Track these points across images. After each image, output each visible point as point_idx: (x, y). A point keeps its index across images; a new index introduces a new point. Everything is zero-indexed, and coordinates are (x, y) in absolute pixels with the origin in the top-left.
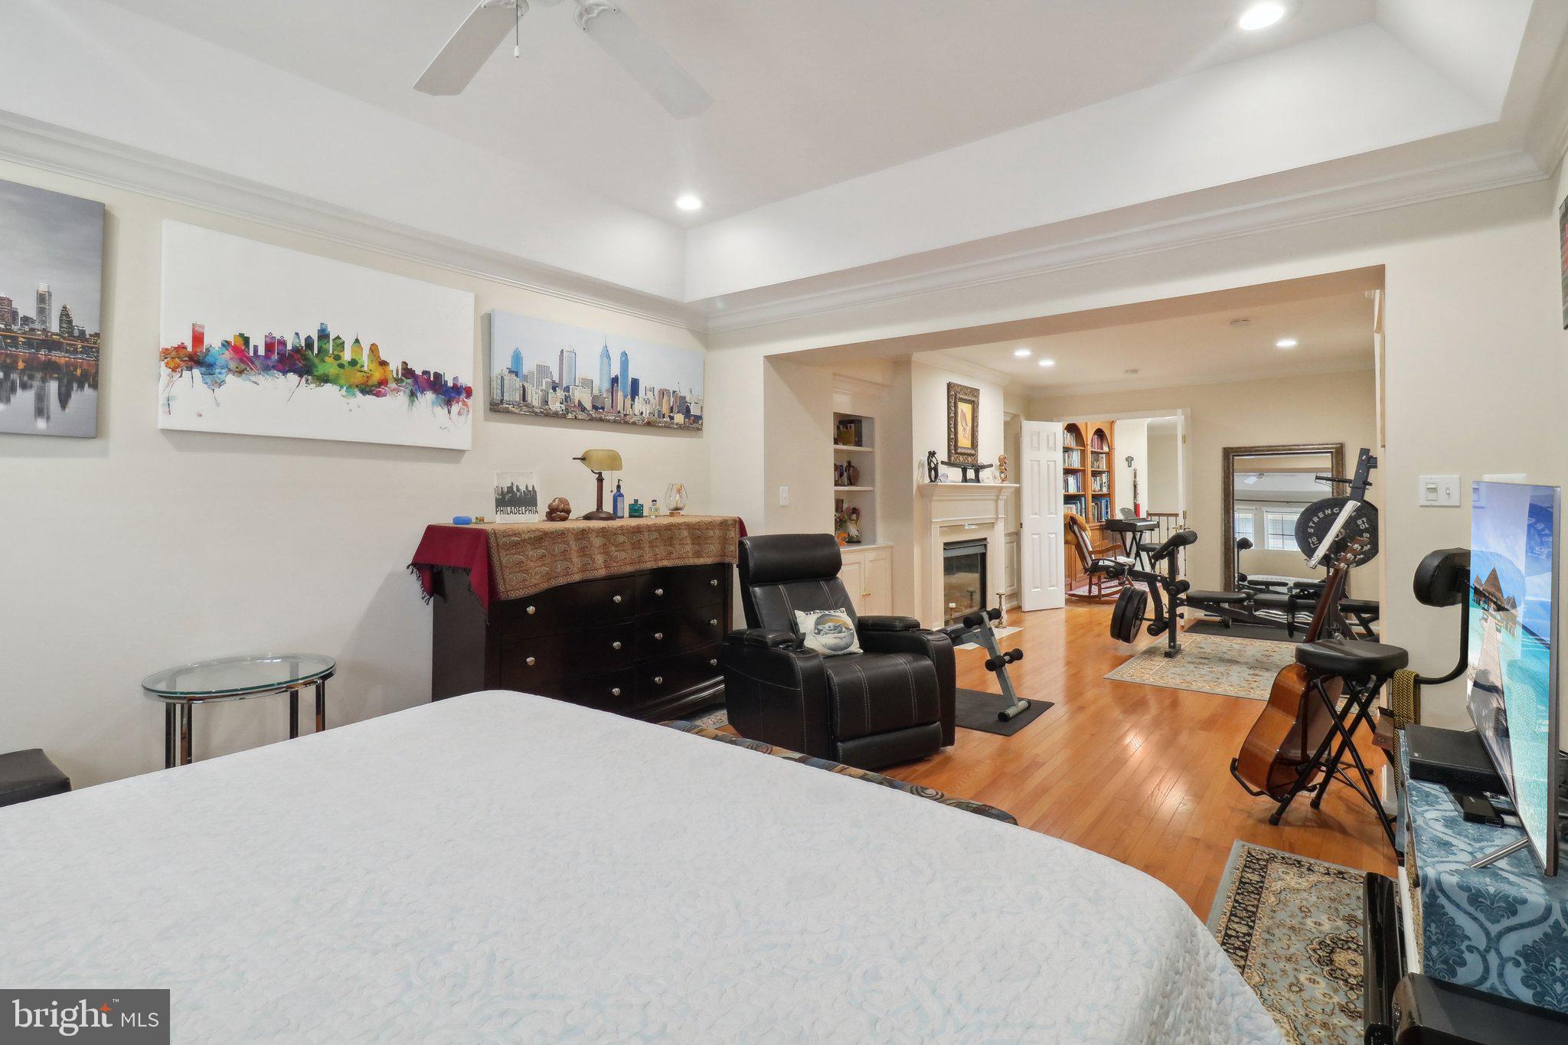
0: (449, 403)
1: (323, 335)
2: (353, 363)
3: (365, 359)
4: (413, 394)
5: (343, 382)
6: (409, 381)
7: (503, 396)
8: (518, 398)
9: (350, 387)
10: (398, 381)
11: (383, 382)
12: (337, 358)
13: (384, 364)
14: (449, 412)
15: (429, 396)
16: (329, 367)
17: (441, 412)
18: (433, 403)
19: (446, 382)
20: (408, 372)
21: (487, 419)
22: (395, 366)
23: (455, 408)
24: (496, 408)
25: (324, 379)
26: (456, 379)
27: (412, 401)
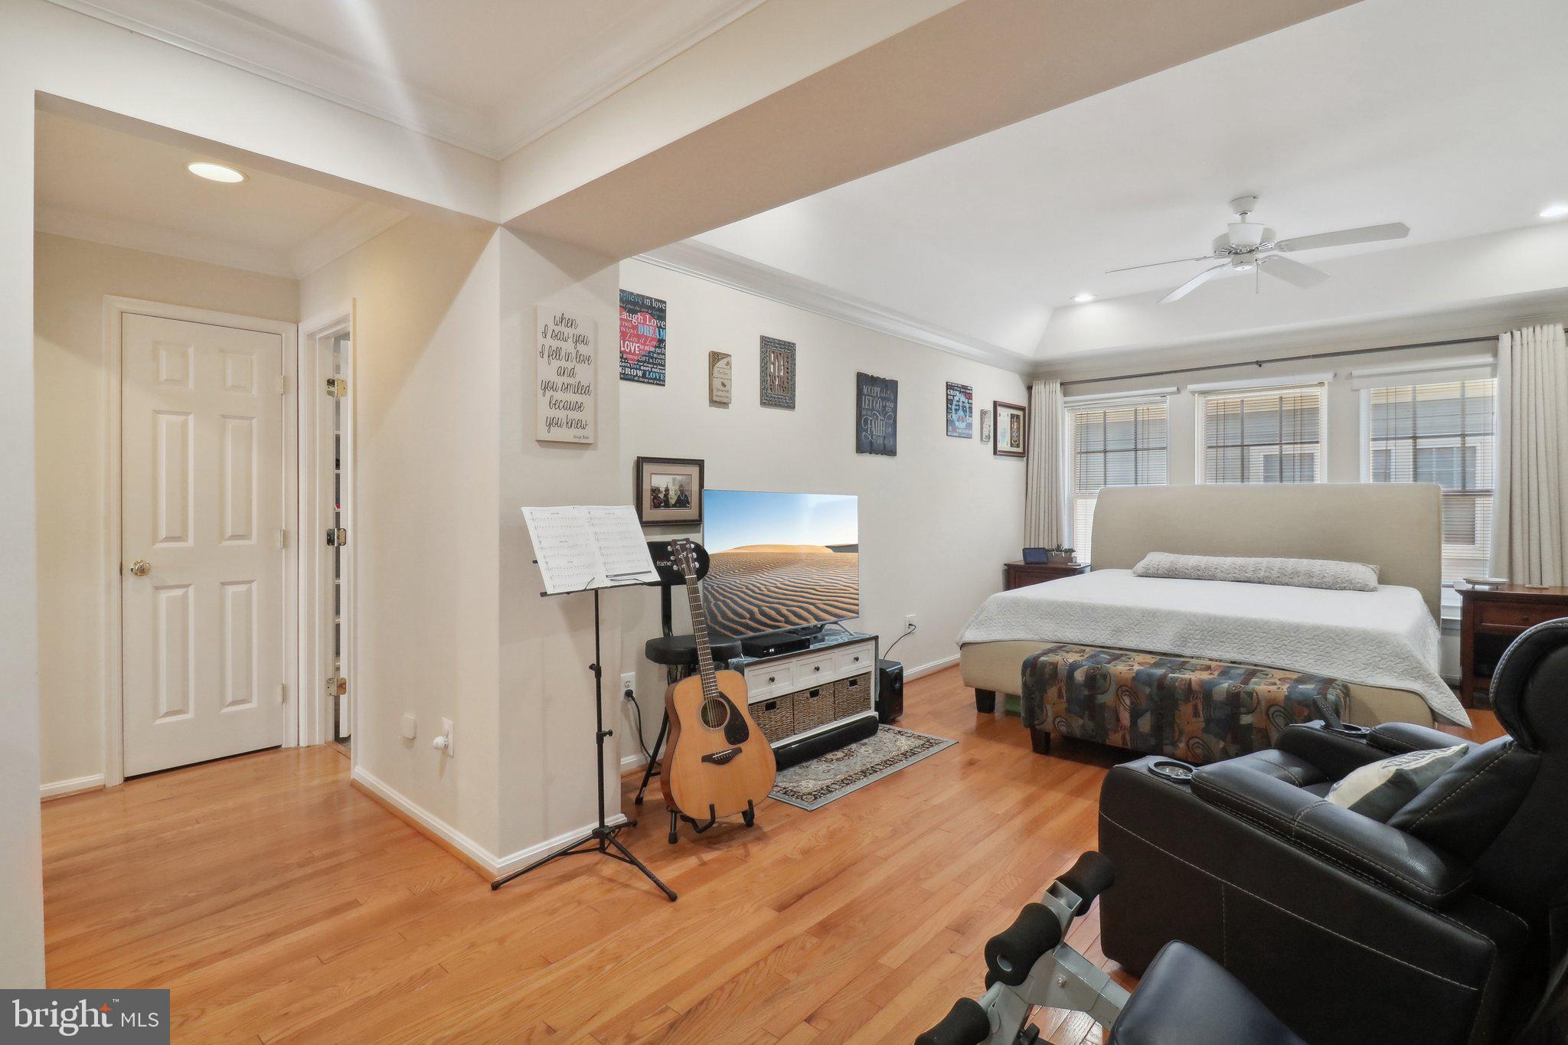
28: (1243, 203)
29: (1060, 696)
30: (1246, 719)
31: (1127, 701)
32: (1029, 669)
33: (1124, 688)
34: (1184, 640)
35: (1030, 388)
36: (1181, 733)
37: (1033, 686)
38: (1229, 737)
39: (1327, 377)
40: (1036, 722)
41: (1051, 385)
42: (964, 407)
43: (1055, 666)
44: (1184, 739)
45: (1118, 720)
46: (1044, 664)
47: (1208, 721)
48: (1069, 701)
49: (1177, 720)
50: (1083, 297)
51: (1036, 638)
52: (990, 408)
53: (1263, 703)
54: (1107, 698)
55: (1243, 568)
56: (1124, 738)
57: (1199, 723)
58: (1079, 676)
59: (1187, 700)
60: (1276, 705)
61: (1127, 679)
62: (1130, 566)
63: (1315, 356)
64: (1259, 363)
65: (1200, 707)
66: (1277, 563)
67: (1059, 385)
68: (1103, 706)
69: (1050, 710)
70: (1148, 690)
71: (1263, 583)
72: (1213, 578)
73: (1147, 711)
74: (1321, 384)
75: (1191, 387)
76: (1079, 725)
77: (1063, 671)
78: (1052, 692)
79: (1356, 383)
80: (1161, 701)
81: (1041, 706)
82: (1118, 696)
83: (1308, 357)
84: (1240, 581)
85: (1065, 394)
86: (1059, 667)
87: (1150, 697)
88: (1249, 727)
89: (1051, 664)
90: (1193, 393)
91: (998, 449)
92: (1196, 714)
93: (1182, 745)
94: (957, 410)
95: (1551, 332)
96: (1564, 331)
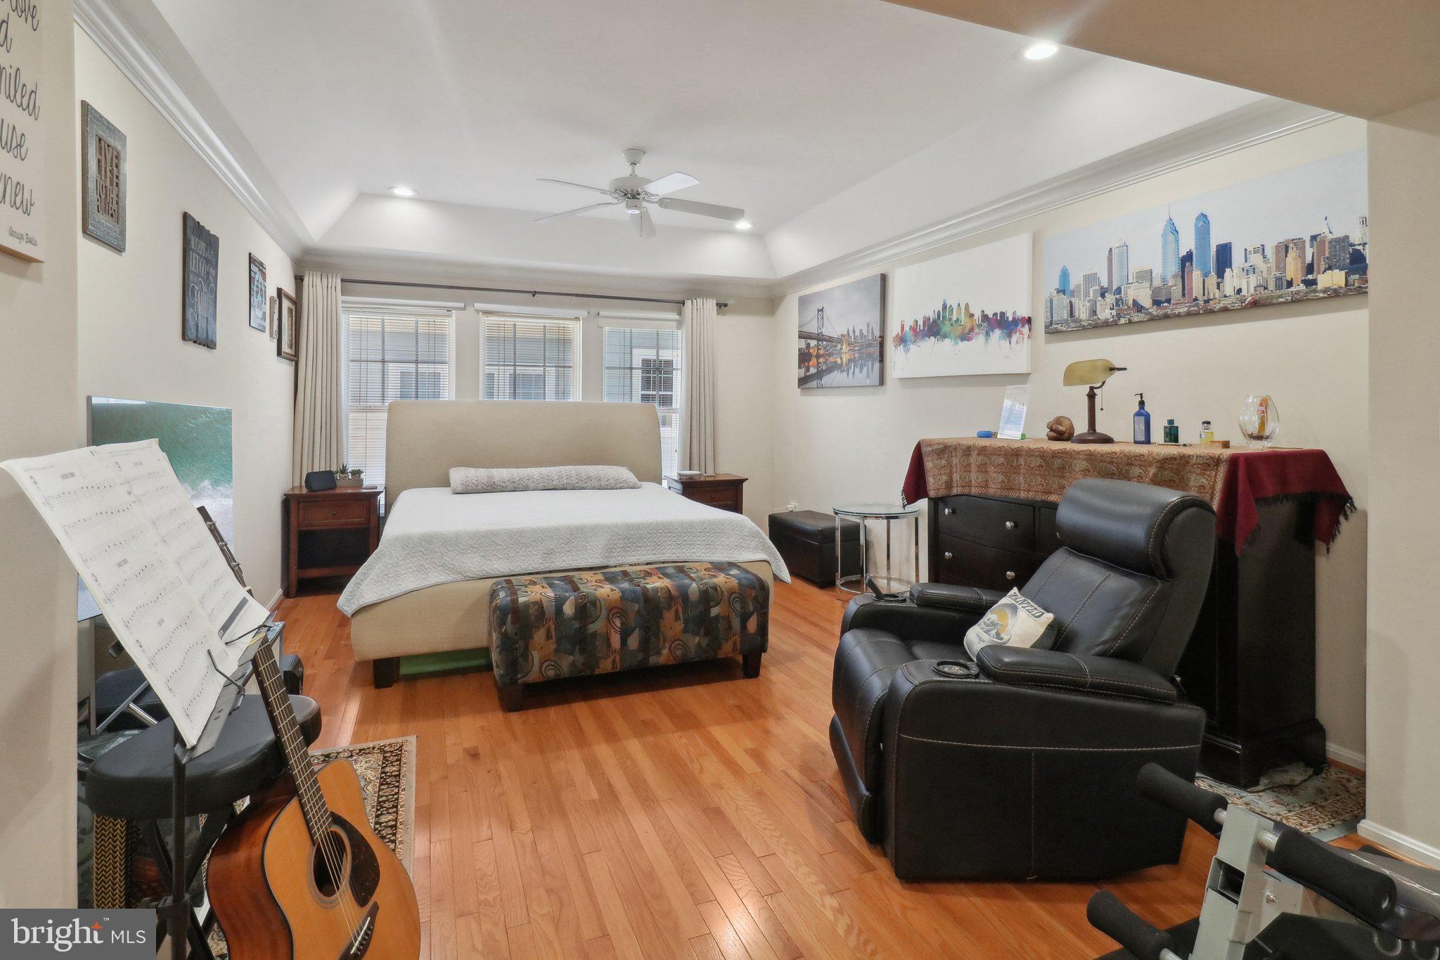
0: (1009, 335)
1: (945, 307)
2: (957, 320)
3: (963, 317)
4: (988, 334)
5: (952, 336)
6: (985, 324)
7: (1052, 318)
8: (1066, 316)
9: (955, 338)
10: (979, 326)
11: (972, 330)
12: (950, 319)
13: (972, 316)
14: (1010, 343)
15: (998, 332)
16: (946, 328)
17: (1005, 343)
18: (1000, 338)
19: (1008, 318)
20: (985, 317)
21: (1047, 342)
22: (978, 315)
23: (1015, 338)
24: (1053, 331)
25: (945, 336)
26: (1014, 313)
27: (987, 339)
28: (635, 154)
29: (548, 637)
30: (715, 611)
31: (618, 622)
32: (510, 617)
33: (614, 611)
34: (610, 551)
35: (299, 279)
36: (665, 641)
37: (516, 634)
38: (702, 631)
39: (582, 313)
40: (520, 675)
41: (330, 280)
42: (262, 290)
43: (539, 604)
44: (667, 645)
45: (609, 645)
46: (526, 605)
47: (686, 622)
48: (558, 641)
49: (662, 629)
50: (403, 191)
51: (458, 577)
52: (275, 295)
53: (725, 593)
54: (597, 626)
56: (614, 661)
57: (679, 626)
58: (568, 609)
59: (669, 608)
60: (733, 593)
61: (616, 601)
62: (445, 483)
63: (577, 295)
64: (534, 293)
65: (680, 611)
67: (339, 281)
68: (594, 635)
69: (536, 656)
70: (636, 606)
71: (565, 489)
72: (526, 489)
73: (636, 628)
74: (577, 319)
75: (478, 306)
76: (567, 664)
77: (550, 609)
78: (539, 636)
79: (601, 321)
80: (648, 614)
81: (526, 654)
82: (609, 620)
83: (570, 294)
84: (548, 490)
85: (344, 293)
86: (545, 604)
87: (638, 612)
88: (717, 617)
89: (535, 603)
90: (478, 311)
91: (283, 350)
92: (677, 618)
93: (665, 652)
94: (257, 292)
95: (711, 304)
96: (717, 304)
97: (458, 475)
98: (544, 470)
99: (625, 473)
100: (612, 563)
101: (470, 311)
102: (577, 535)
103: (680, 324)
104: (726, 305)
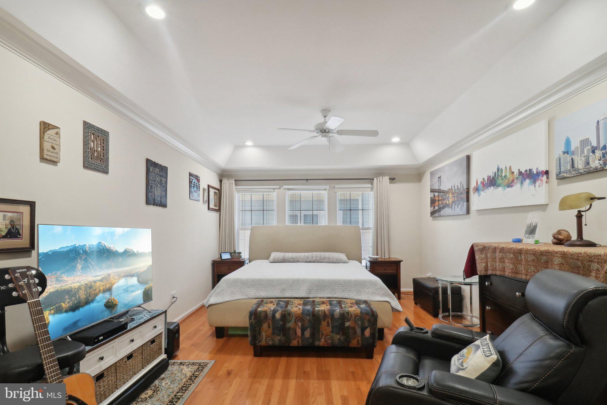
0: (535, 182)
1: (498, 169)
2: (505, 176)
3: (508, 174)
4: (522, 183)
5: (502, 185)
6: (520, 177)
7: (560, 169)
8: (569, 167)
9: (504, 186)
10: (517, 178)
11: (513, 181)
12: (501, 176)
13: (513, 173)
14: (535, 187)
15: (528, 181)
16: (499, 181)
17: (532, 187)
18: (529, 184)
19: (533, 172)
20: (520, 173)
21: (559, 184)
22: (516, 172)
23: (537, 184)
24: (561, 178)
25: (499, 186)
26: (537, 169)
27: (522, 186)
28: (325, 112)
29: (269, 327)
30: (347, 324)
31: (300, 324)
32: (253, 316)
33: (298, 319)
34: (310, 291)
35: (221, 181)
36: (322, 335)
37: (255, 324)
38: (341, 333)
39: (327, 187)
40: (257, 342)
41: (231, 180)
42: (197, 186)
43: (266, 312)
44: (324, 337)
45: (296, 334)
46: (261, 312)
47: (333, 328)
48: (273, 329)
49: (321, 329)
50: (249, 144)
51: (247, 297)
52: (206, 188)
53: (353, 316)
54: (290, 325)
55: (308, 257)
56: (298, 341)
57: (330, 329)
58: (278, 316)
59: (324, 320)
60: (357, 316)
61: (299, 314)
62: (267, 258)
63: (325, 179)
64: (307, 180)
65: (330, 322)
66: (318, 254)
67: (234, 181)
68: (289, 328)
69: (264, 334)
70: (308, 318)
71: (315, 262)
72: (298, 262)
73: (309, 327)
74: (325, 189)
75: (285, 187)
76: (277, 340)
77: (270, 314)
78: (265, 326)
79: (336, 190)
80: (314, 322)
81: (260, 333)
82: (296, 323)
83: (322, 179)
84: (307, 262)
85: (236, 185)
86: (268, 312)
87: (309, 320)
88: (349, 327)
89: (264, 311)
90: (285, 189)
91: (210, 207)
92: (328, 325)
93: (323, 340)
94: (194, 187)
95: (386, 179)
96: (390, 179)
97: (274, 255)
98: (306, 254)
99: (343, 256)
100: (311, 296)
101: (282, 189)
102: (296, 283)
103: (372, 189)
104: (394, 179)
